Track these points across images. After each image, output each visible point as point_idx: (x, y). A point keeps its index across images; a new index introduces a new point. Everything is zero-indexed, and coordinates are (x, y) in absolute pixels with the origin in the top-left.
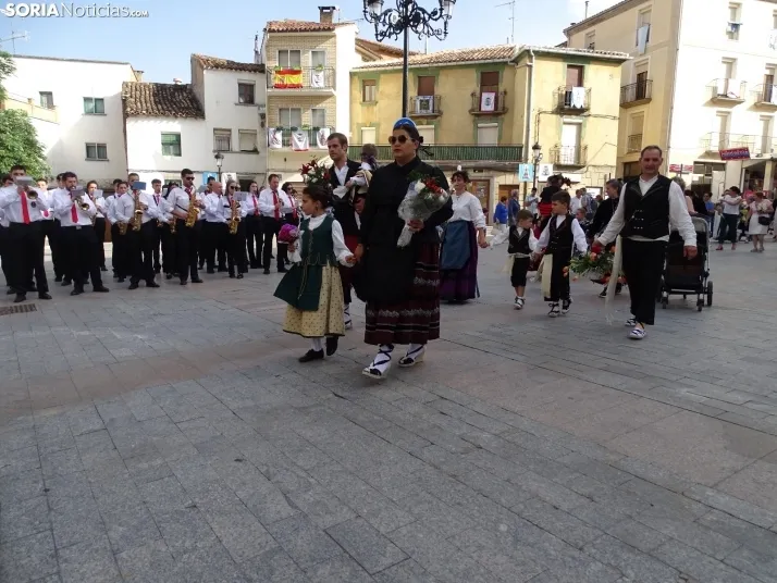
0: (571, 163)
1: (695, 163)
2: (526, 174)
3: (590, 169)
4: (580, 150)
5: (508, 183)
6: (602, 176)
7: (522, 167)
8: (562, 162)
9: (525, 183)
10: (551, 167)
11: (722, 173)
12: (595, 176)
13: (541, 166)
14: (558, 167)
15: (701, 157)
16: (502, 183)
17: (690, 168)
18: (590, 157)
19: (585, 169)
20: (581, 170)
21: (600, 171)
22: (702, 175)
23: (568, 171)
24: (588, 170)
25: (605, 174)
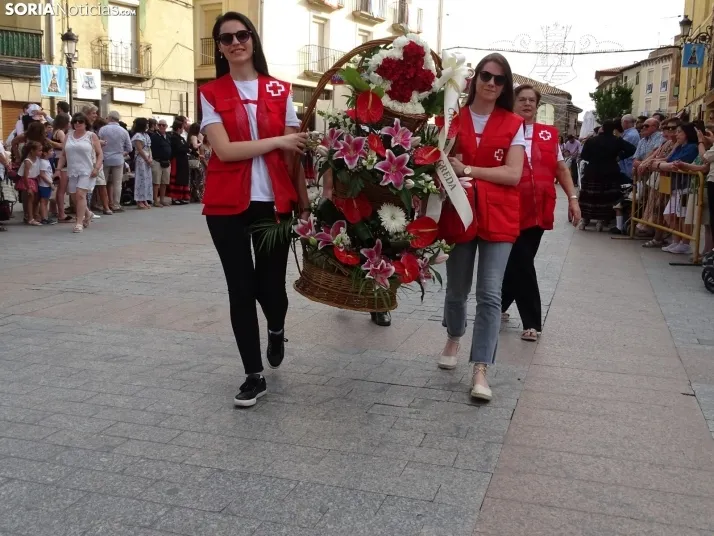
0: (127, 71)
2: (54, 84)
3: (158, 83)
4: (139, 50)
5: (18, 98)
6: (175, 97)
7: (47, 71)
8: (113, 69)
9: (52, 100)
10: (97, 74)
11: (328, 102)
12: (165, 95)
13: (80, 74)
14: (107, 76)
15: (299, 78)
16: (8, 96)
18: (156, 64)
19: (148, 84)
20: (144, 84)
21: (173, 88)
22: (302, 105)
23: (123, 84)
24: (153, 84)
25: (180, 93)
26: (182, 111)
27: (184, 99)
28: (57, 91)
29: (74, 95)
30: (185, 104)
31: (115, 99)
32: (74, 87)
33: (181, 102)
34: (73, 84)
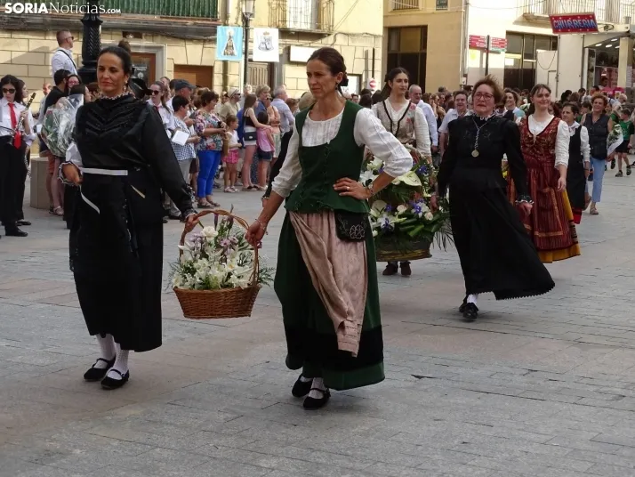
1: (509, 34)
2: (229, 47)
3: (340, 39)
4: (321, 2)
5: (191, 62)
7: (223, 33)
9: (225, 64)
10: (274, 33)
11: (552, 53)
12: (348, 52)
14: (285, 33)
15: (517, 23)
16: (182, 62)
17: (501, 43)
18: (340, 17)
20: (324, 41)
21: (357, 44)
22: (519, 56)
23: (301, 42)
24: (335, 40)
25: (365, 49)
26: (366, 70)
27: (370, 56)
28: (232, 54)
29: (249, 57)
30: (370, 62)
31: (292, 59)
32: (249, 48)
33: (366, 59)
34: (249, 44)
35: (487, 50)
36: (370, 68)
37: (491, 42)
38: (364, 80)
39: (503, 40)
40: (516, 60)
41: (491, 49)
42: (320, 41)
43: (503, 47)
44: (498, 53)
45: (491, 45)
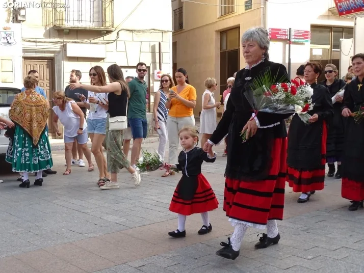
1: (314, 27)
6: (146, 47)
8: (68, 25)
15: (322, 17)
17: (304, 35)
19: (111, 37)
20: (107, 37)
22: (328, 47)
23: (81, 39)
24: (118, 37)
25: (152, 44)
26: (154, 63)
27: (157, 50)
30: (157, 55)
31: (68, 55)
33: (153, 52)
35: (288, 41)
36: (158, 61)
37: (293, 33)
38: (151, 72)
39: (306, 32)
40: (324, 50)
41: (292, 40)
42: (102, 38)
43: (307, 38)
44: (302, 44)
45: (292, 37)
